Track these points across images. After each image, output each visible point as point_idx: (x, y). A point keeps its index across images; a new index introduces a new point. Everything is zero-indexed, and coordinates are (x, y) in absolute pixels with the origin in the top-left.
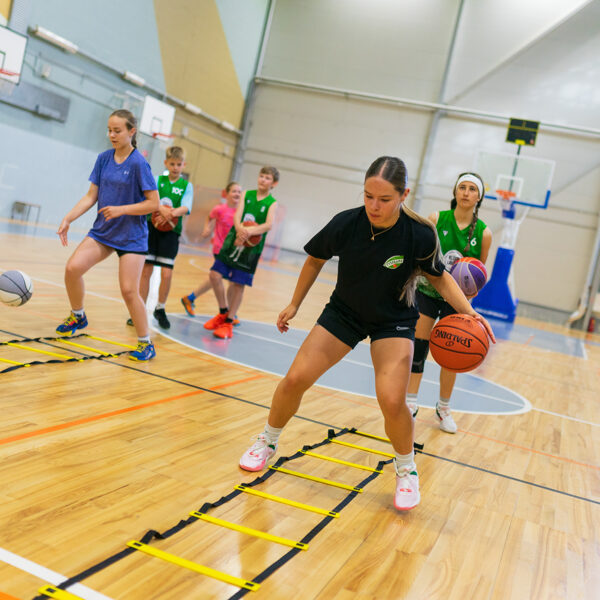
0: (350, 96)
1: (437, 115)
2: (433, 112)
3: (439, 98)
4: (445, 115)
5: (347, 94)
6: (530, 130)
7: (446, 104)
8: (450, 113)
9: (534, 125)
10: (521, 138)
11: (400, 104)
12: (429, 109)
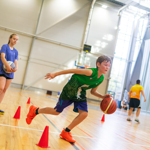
0: (7, 29)
1: (34, 38)
2: (33, 37)
3: (35, 33)
4: (37, 38)
5: (6, 28)
6: (89, 48)
7: (37, 35)
8: (38, 38)
9: (90, 47)
10: (87, 50)
11: (23, 34)
12: (32, 36)
